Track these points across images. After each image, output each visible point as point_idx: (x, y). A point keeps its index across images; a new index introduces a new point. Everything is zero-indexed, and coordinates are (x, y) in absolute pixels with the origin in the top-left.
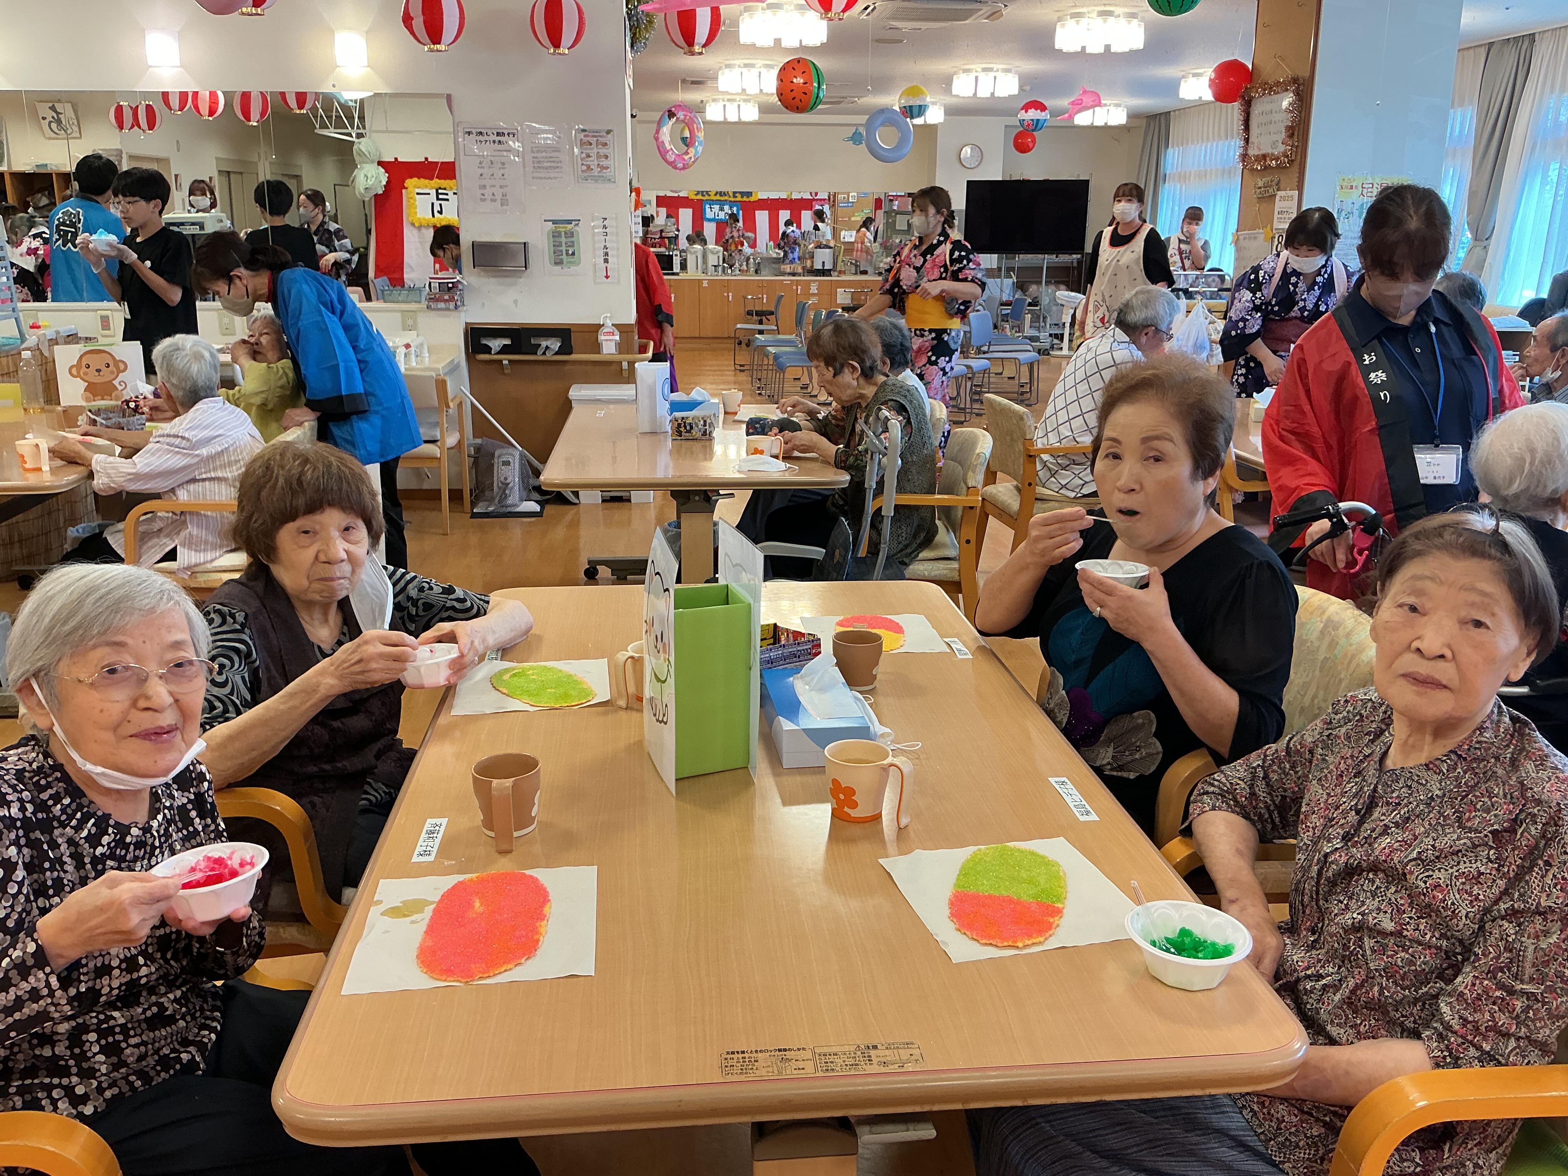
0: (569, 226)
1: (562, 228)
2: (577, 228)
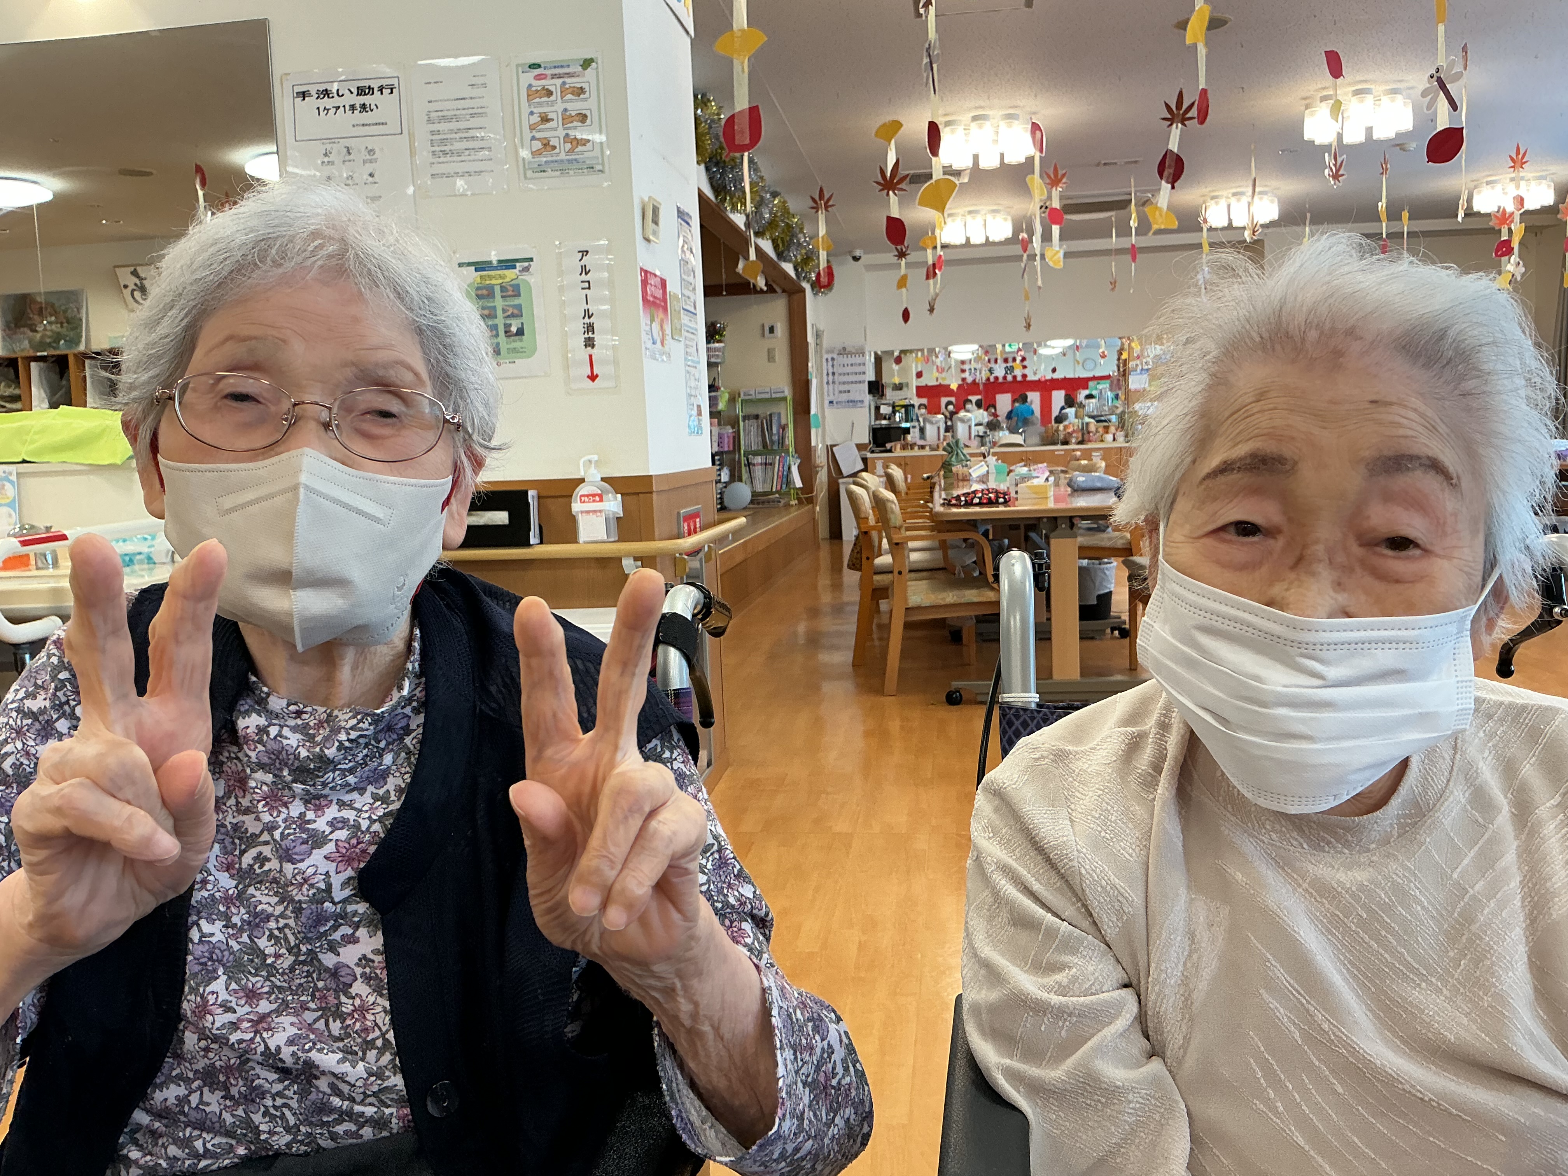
0: (510, 274)
1: (497, 278)
2: (526, 277)
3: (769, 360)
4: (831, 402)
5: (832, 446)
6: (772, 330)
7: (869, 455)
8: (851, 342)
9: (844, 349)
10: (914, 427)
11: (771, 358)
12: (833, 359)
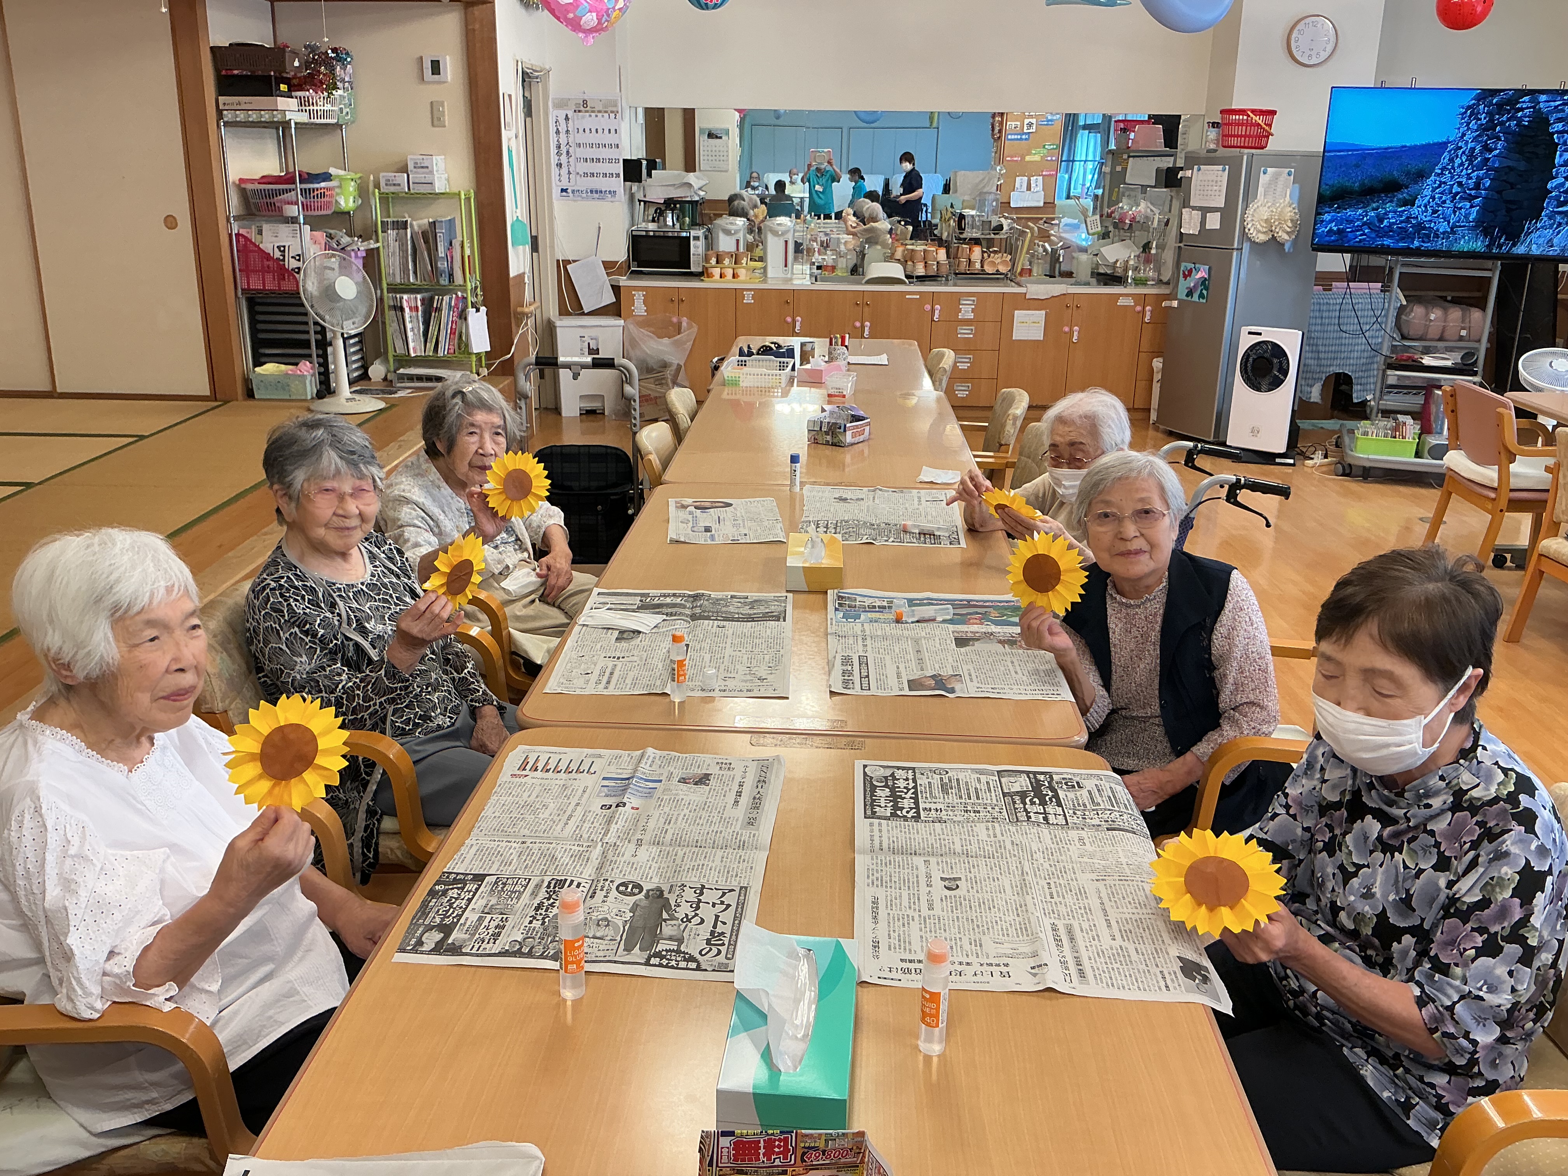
3: (433, 125)
4: (563, 190)
5: (567, 262)
6: (436, 67)
7: (624, 281)
8: (595, 93)
9: (585, 102)
10: (697, 238)
11: (436, 120)
12: (567, 118)
